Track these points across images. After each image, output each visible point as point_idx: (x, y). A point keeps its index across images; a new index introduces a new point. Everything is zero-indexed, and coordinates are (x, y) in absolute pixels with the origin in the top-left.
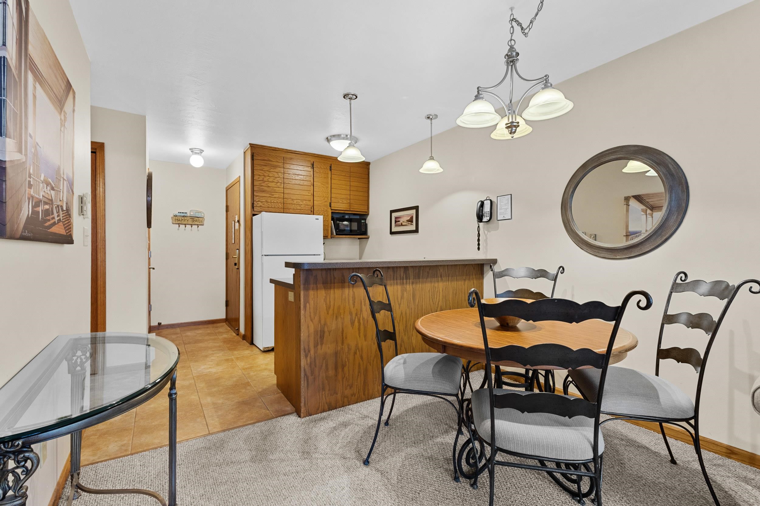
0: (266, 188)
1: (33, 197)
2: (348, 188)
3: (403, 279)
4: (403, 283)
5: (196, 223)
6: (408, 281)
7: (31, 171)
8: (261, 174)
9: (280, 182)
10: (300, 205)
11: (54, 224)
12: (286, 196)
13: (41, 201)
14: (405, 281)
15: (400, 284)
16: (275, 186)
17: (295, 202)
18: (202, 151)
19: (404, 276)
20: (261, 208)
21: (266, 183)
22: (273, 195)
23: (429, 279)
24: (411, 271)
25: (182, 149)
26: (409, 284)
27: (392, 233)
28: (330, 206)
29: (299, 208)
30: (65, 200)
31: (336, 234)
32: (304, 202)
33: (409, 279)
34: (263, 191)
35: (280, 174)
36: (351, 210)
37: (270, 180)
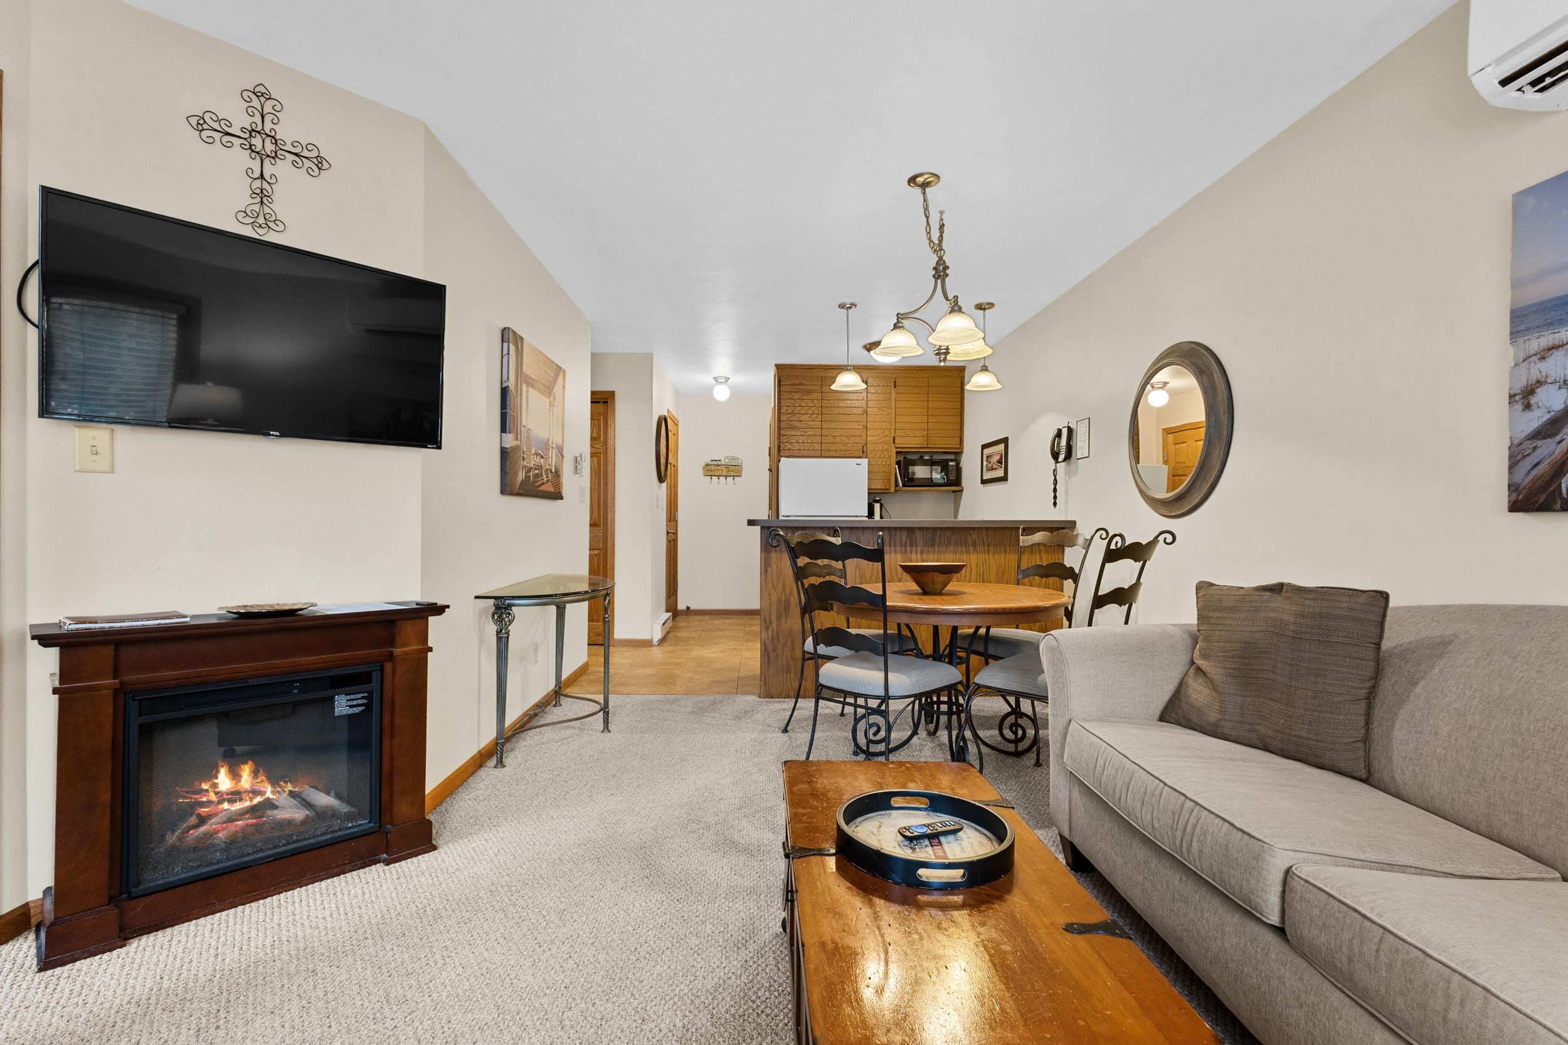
0: (796, 424)
1: (525, 466)
2: (925, 412)
3: (906, 546)
4: (906, 552)
5: (732, 474)
6: (914, 548)
7: (525, 449)
8: (790, 405)
9: (817, 412)
10: (845, 444)
11: (543, 483)
12: (825, 432)
13: (532, 468)
14: (908, 549)
15: (901, 552)
16: (810, 419)
17: (838, 440)
18: (727, 379)
19: (908, 542)
20: (790, 451)
21: (797, 416)
22: (806, 432)
23: (951, 548)
24: (918, 535)
25: (708, 379)
26: (917, 553)
27: (984, 482)
28: (894, 443)
29: (843, 448)
30: (554, 463)
31: (904, 486)
32: (852, 439)
33: (916, 546)
34: (793, 428)
35: (816, 402)
36: (929, 446)
37: (801, 412)
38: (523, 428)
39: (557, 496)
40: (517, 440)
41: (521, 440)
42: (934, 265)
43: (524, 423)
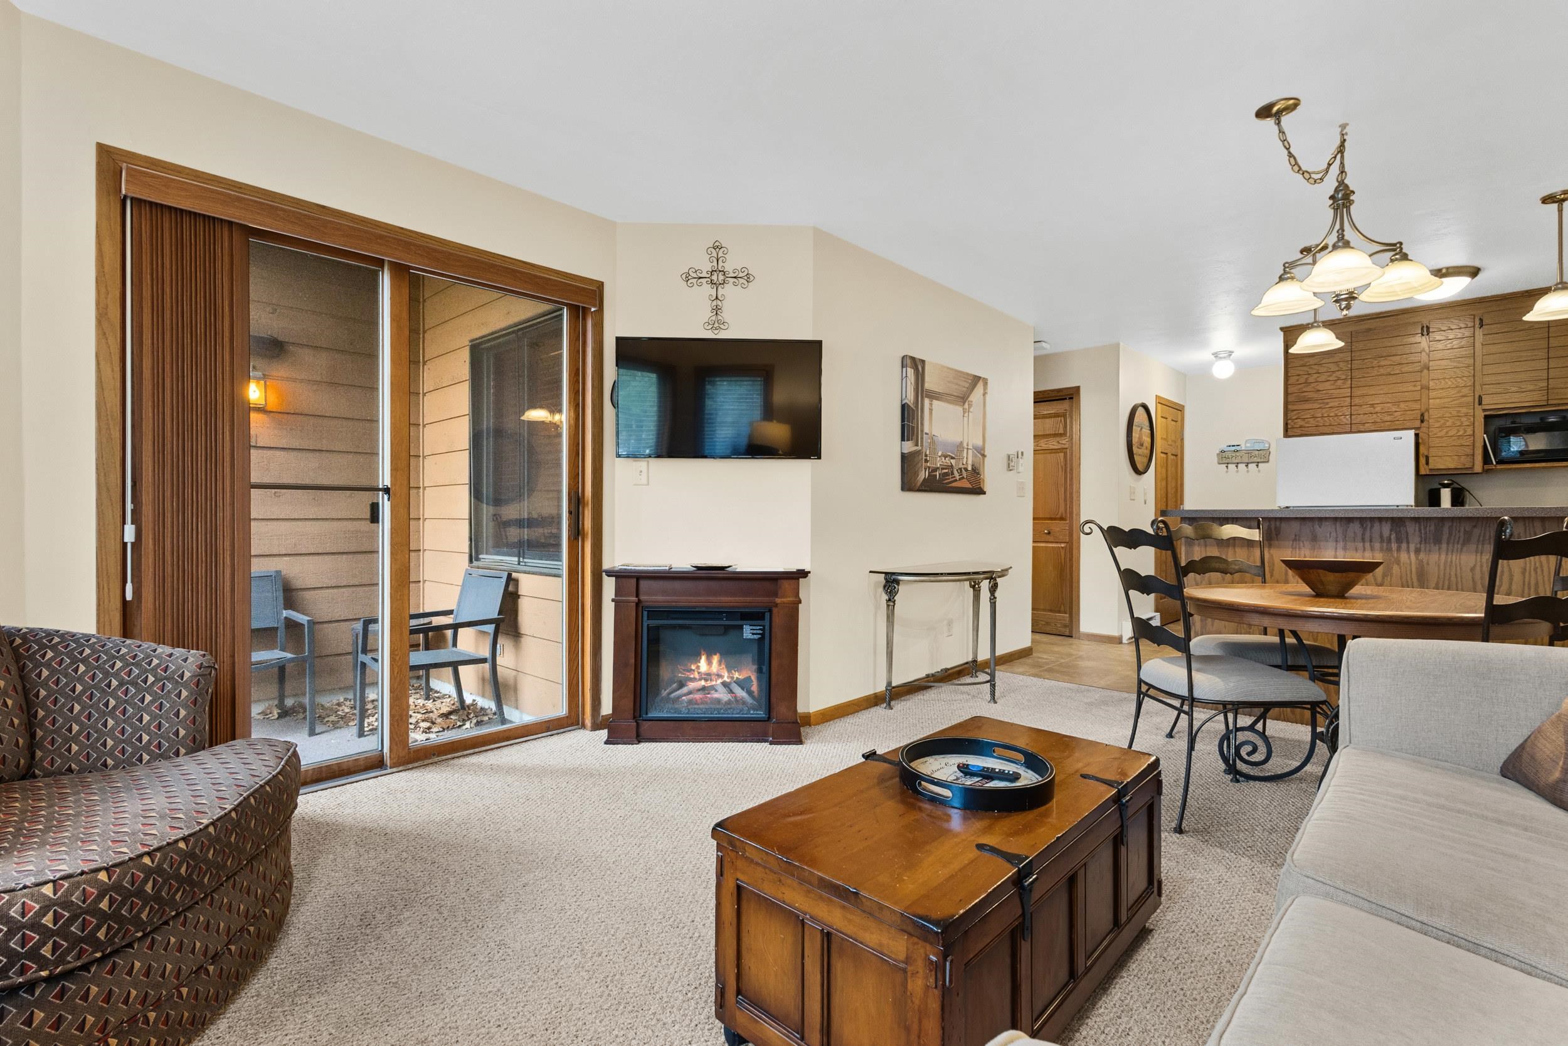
0: (1314, 395)
1: (929, 468)
2: (1543, 354)
4: (1389, 550)
5: (1256, 459)
6: (1404, 545)
7: (928, 453)
8: (1301, 373)
9: (1344, 377)
10: (1389, 413)
11: (956, 480)
12: (1356, 401)
13: (938, 468)
14: (1394, 546)
15: (1381, 550)
16: (1332, 387)
17: (1378, 409)
18: (1231, 353)
19: (1393, 536)
20: (1303, 429)
21: (1313, 385)
22: (1327, 403)
25: (1204, 356)
26: (1408, 551)
28: (1480, 404)
29: (1388, 418)
30: (970, 462)
31: (1497, 463)
32: (1402, 405)
33: (1408, 543)
34: (1307, 400)
35: (1341, 364)
36: (1551, 402)
37: (1319, 379)
38: (925, 435)
39: (977, 490)
40: (917, 445)
41: (922, 446)
42: (1332, 193)
43: (926, 430)
